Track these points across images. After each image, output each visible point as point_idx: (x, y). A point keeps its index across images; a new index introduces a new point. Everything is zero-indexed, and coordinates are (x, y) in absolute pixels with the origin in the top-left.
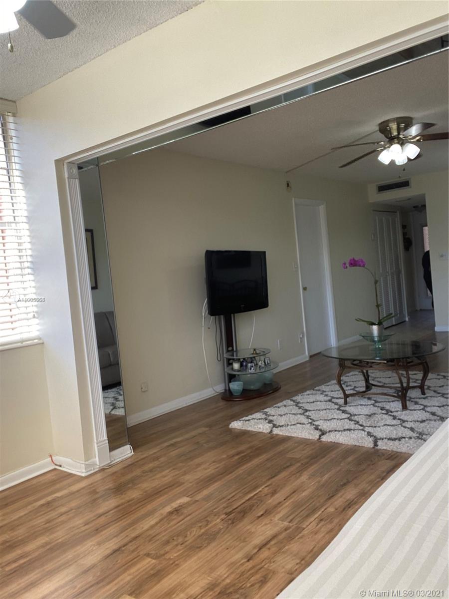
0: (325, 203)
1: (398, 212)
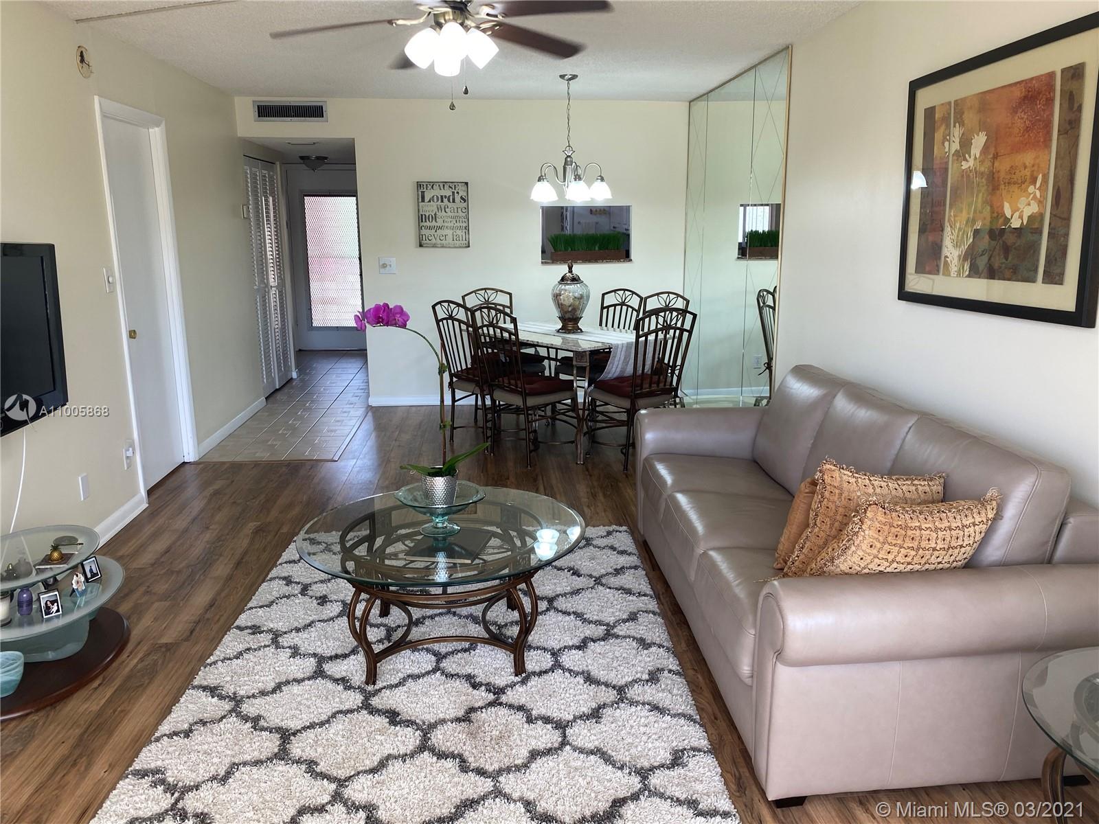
0: (164, 123)
1: (278, 163)
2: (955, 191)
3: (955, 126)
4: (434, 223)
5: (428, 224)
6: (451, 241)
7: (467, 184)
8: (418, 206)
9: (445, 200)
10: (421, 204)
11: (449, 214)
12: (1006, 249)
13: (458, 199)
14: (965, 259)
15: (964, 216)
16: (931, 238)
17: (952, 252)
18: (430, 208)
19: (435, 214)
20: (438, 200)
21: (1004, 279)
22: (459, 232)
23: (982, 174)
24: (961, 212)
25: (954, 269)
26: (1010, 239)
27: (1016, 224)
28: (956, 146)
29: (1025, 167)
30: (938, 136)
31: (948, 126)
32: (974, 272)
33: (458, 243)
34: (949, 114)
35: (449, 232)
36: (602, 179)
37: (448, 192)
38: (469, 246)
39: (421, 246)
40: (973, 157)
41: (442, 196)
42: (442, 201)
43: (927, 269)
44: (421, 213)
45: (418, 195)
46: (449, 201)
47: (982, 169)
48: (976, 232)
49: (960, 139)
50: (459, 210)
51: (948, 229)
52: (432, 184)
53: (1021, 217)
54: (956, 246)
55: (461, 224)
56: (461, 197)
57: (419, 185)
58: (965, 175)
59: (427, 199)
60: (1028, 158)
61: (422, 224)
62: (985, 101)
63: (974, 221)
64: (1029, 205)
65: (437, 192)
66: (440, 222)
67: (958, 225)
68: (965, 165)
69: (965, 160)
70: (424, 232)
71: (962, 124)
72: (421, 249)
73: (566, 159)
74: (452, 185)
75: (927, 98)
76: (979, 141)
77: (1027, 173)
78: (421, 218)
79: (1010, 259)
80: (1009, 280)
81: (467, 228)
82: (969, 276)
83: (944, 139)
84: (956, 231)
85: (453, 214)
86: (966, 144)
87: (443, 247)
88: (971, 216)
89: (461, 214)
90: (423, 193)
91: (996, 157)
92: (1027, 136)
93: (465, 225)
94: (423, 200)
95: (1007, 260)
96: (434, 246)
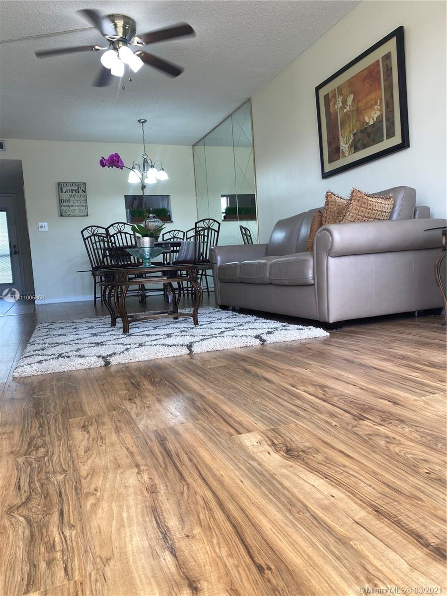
2: (342, 123)
3: (339, 97)
4: (68, 204)
5: (65, 204)
6: (78, 213)
7: (85, 183)
8: (59, 194)
9: (74, 192)
10: (61, 194)
11: (76, 198)
12: (369, 135)
13: (80, 191)
14: (351, 146)
15: (348, 130)
16: (334, 146)
17: (344, 146)
18: (65, 196)
19: (69, 199)
20: (70, 192)
21: (370, 146)
22: (82, 208)
23: (354, 111)
24: (347, 129)
25: (347, 153)
26: (369, 130)
27: (371, 123)
28: (341, 104)
29: (372, 100)
30: (331, 104)
31: (336, 99)
32: (356, 149)
33: (82, 214)
34: (335, 94)
35: (77, 208)
36: (163, 170)
37: (76, 188)
38: (88, 215)
39: (61, 216)
40: (348, 106)
41: (72, 190)
42: (72, 192)
43: (334, 159)
44: (61, 198)
45: (59, 189)
46: (76, 192)
47: (354, 108)
48: (355, 134)
49: (342, 101)
50: (82, 197)
51: (341, 139)
52: (67, 184)
53: (373, 119)
54: (346, 143)
55: (83, 204)
56: (83, 190)
57: (59, 184)
58: (347, 114)
59: (64, 191)
60: (373, 96)
61: (61, 204)
62: (351, 82)
63: (353, 130)
64: (376, 113)
65: (69, 188)
66: (71, 203)
67: (346, 135)
68: (345, 111)
69: (345, 108)
70: (63, 208)
71: (342, 95)
72: (62, 217)
73: (144, 160)
74: (77, 184)
75: (323, 92)
76: (350, 99)
77: (373, 101)
78: (61, 201)
79: (371, 137)
80: (372, 145)
81: (86, 206)
82: (354, 152)
83: (335, 104)
84: (346, 138)
85: (78, 199)
86: (344, 102)
87: (74, 216)
88: (351, 129)
89: (83, 199)
90: (61, 188)
91: (359, 102)
92: (371, 88)
93: (85, 204)
94: (62, 192)
95: (369, 138)
96: (69, 216)
